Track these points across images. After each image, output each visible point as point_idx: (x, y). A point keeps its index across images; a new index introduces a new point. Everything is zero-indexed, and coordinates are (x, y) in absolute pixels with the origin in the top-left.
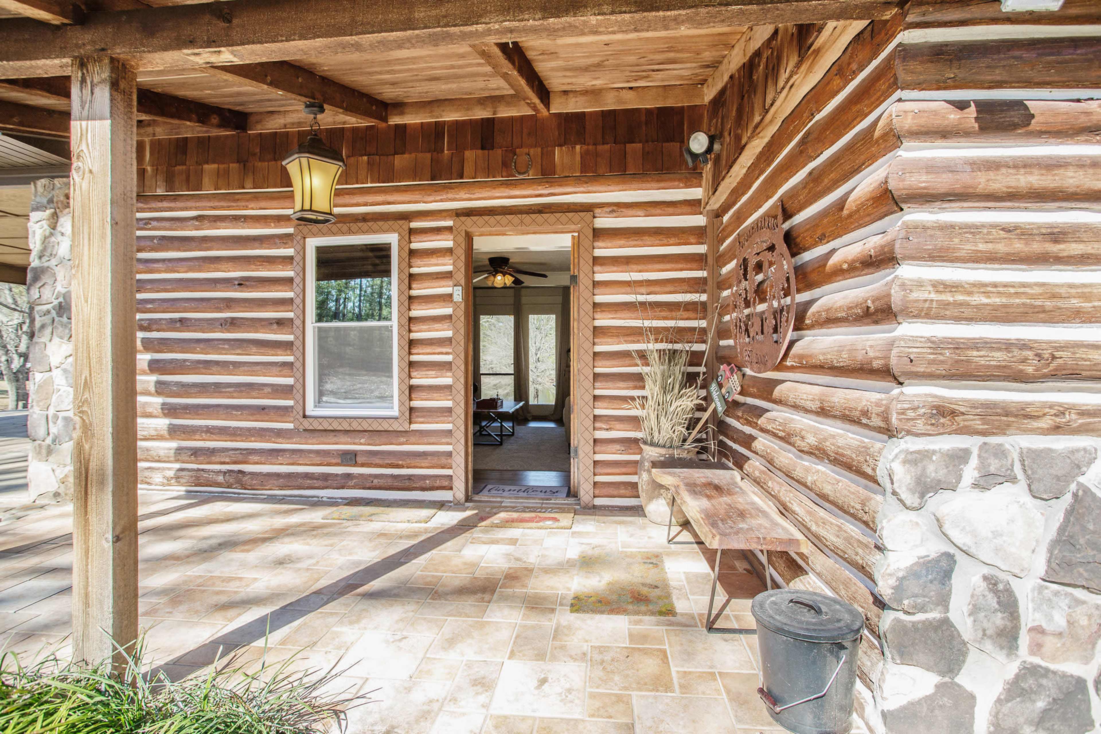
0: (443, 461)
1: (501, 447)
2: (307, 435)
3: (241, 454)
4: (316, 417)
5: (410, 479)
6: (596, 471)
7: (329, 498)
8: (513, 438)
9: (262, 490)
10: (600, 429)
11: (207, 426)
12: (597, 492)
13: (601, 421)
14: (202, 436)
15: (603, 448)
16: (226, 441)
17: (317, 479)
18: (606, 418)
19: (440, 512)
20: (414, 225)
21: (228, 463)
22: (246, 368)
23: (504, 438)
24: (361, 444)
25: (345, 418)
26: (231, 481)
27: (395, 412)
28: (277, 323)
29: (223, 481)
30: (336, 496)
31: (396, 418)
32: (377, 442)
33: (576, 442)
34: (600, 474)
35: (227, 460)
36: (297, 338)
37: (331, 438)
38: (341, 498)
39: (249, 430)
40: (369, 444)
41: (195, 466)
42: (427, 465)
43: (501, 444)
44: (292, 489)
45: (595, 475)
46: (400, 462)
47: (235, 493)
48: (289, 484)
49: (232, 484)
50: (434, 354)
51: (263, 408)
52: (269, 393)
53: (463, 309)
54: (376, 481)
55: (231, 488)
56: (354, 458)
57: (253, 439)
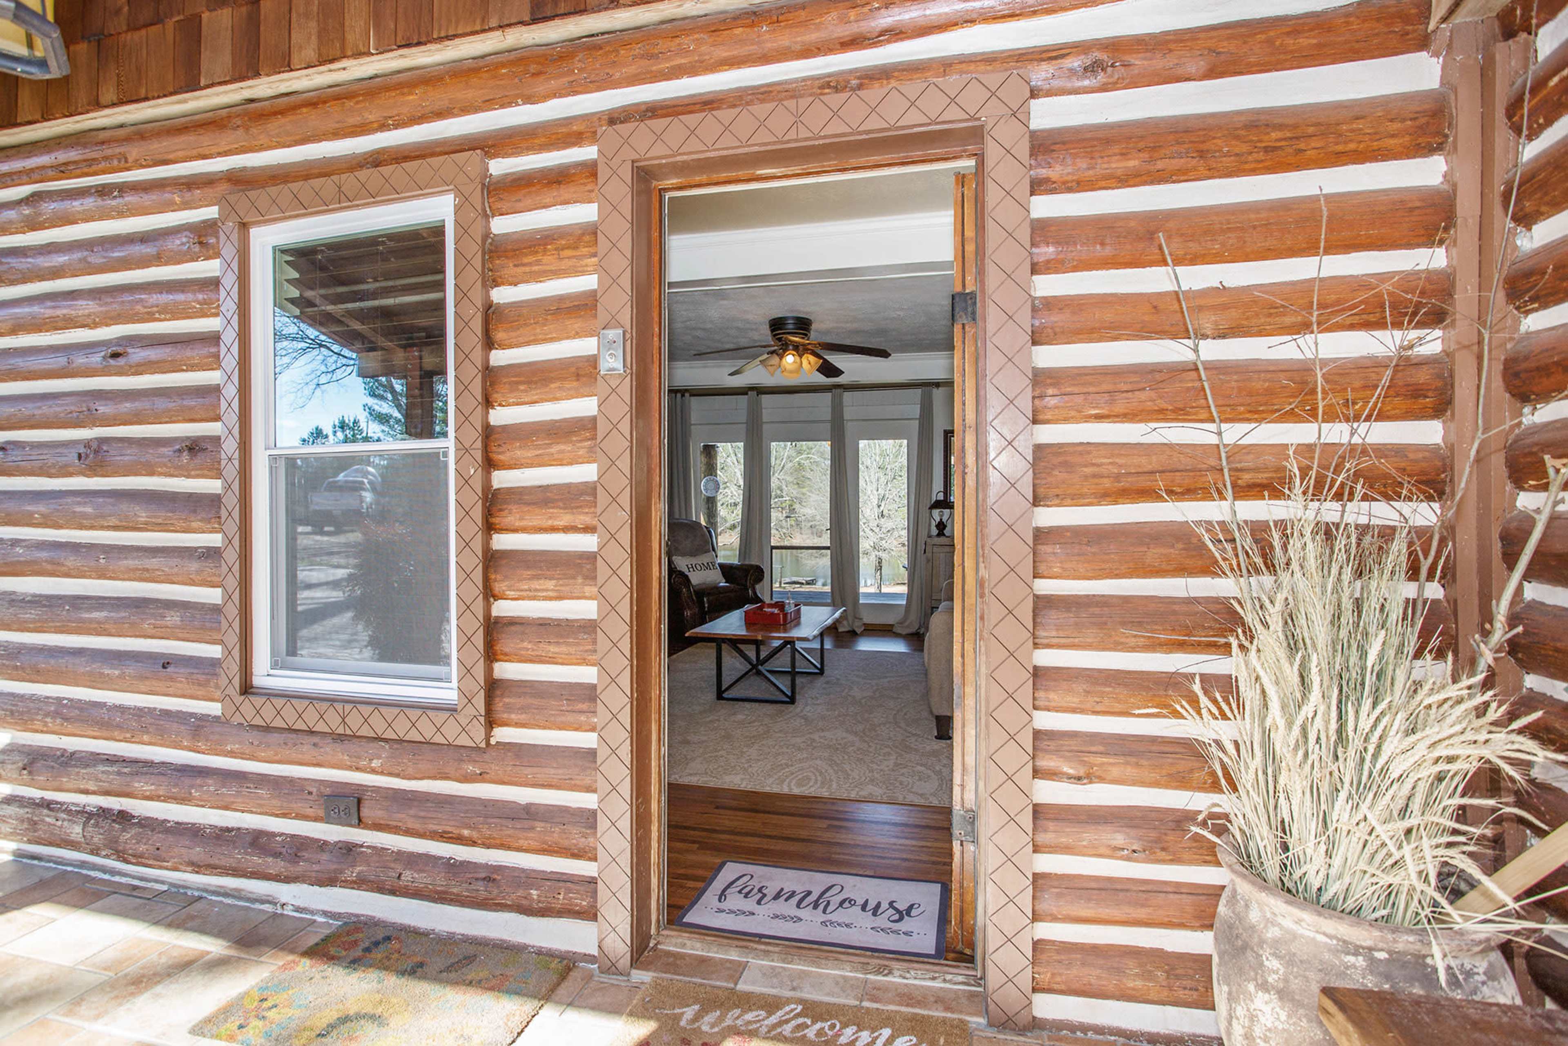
0: (576, 838)
1: (791, 707)
2: (254, 737)
3: (119, 773)
4: (270, 694)
5: (488, 879)
6: (1042, 907)
7: (298, 909)
8: (820, 682)
9: (161, 868)
10: (1052, 775)
11: (59, 700)
12: (1045, 978)
13: (1057, 752)
14: (46, 724)
15: (1067, 835)
16: (95, 738)
17: (277, 855)
18: (1073, 744)
19: (549, 1014)
20: (499, 167)
21: (94, 793)
22: (131, 563)
23: (799, 680)
24: (374, 771)
25: (332, 700)
26: (96, 840)
27: (448, 694)
28: (191, 449)
29: (80, 838)
30: (314, 906)
31: (452, 710)
32: (410, 771)
33: (970, 796)
34: (1054, 919)
35: (92, 786)
36: (228, 487)
37: (307, 749)
38: (325, 913)
39: (140, 712)
40: (390, 774)
41: (36, 793)
42: (534, 844)
43: (792, 700)
44: (220, 874)
45: (1036, 917)
46: (466, 832)
47: (104, 869)
48: (215, 861)
49: (98, 849)
50: (553, 529)
51: (166, 662)
52: (176, 627)
53: (627, 399)
54: (407, 875)
55: (98, 855)
56: (354, 810)
57: (146, 738)
